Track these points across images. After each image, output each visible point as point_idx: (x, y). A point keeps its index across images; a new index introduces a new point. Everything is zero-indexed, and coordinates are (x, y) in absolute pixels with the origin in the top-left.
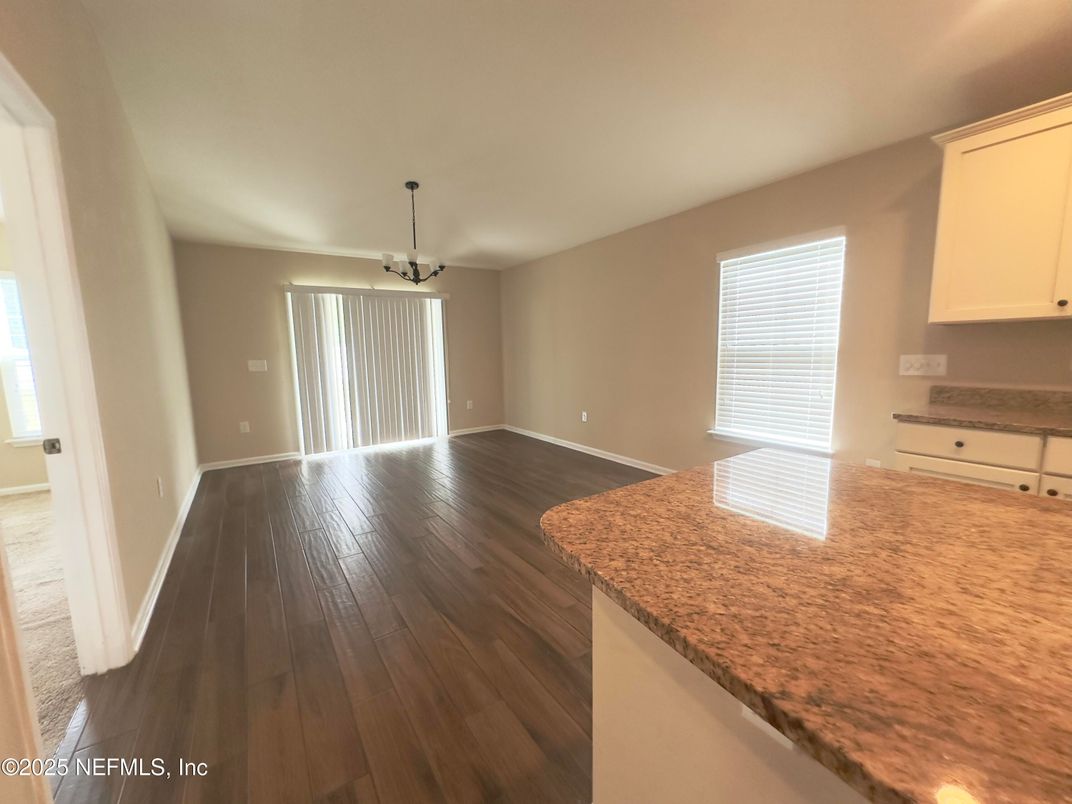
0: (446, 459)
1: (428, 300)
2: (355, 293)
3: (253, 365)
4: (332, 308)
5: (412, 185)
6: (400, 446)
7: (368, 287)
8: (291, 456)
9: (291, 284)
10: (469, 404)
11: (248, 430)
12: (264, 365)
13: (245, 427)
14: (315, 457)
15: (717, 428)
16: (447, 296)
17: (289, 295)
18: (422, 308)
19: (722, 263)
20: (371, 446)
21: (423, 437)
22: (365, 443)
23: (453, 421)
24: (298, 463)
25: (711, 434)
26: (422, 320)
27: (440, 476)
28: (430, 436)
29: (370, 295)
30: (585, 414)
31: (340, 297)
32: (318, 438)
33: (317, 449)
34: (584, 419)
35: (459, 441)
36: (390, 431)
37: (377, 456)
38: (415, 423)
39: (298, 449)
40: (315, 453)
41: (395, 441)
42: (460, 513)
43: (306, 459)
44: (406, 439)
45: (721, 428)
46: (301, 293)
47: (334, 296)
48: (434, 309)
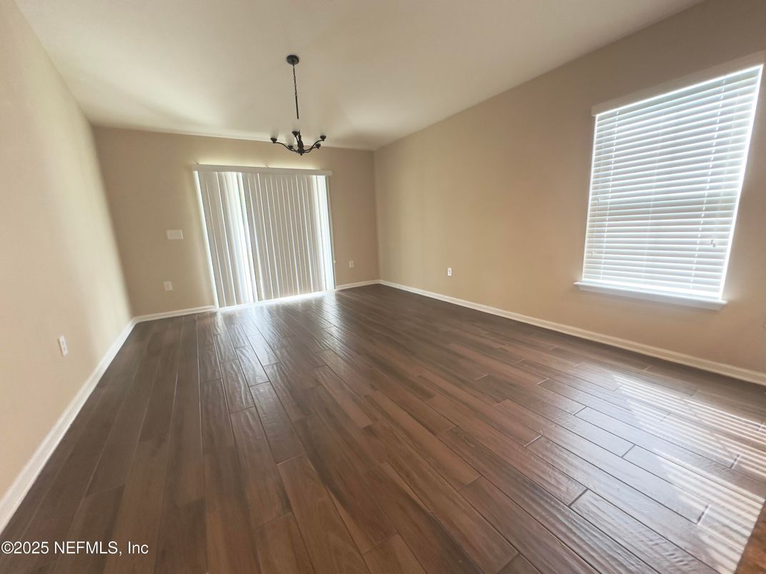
0: (333, 309)
1: (314, 177)
2: (253, 171)
3: (171, 234)
4: (234, 184)
5: (293, 59)
6: (296, 298)
7: (263, 166)
8: (207, 309)
9: (198, 164)
10: (351, 264)
11: (171, 288)
12: (180, 235)
13: (169, 286)
14: (228, 309)
15: (583, 279)
16: (330, 173)
17: (196, 173)
18: (309, 183)
19: (598, 116)
20: (273, 299)
21: (315, 291)
22: (268, 297)
23: (339, 278)
24: (213, 315)
25: (577, 286)
26: (310, 192)
27: (329, 325)
28: (320, 290)
29: (265, 173)
30: (450, 269)
31: (240, 174)
32: (230, 293)
33: (229, 303)
34: (449, 274)
35: (343, 294)
36: (288, 288)
37: (278, 307)
38: (307, 279)
39: (213, 303)
40: (227, 306)
41: (292, 295)
42: (346, 362)
43: (220, 311)
44: (301, 293)
45: (588, 280)
46: (207, 172)
47: (234, 174)
48: (319, 184)
